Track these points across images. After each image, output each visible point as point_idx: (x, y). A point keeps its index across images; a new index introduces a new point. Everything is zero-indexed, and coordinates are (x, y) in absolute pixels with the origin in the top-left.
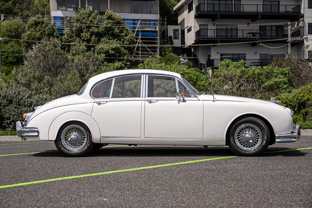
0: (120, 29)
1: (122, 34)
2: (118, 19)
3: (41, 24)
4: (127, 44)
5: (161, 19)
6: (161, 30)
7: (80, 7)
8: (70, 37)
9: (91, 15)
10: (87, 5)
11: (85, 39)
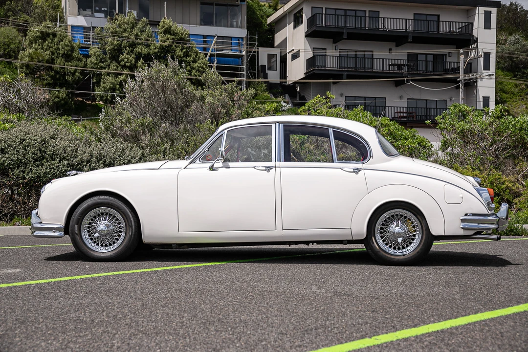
0: (184, 50)
1: (188, 59)
2: (182, 34)
3: (51, 37)
4: (196, 76)
5: (249, 37)
6: (248, 54)
7: (117, 12)
8: (101, 62)
9: (136, 25)
10: (127, 9)
11: (127, 64)
